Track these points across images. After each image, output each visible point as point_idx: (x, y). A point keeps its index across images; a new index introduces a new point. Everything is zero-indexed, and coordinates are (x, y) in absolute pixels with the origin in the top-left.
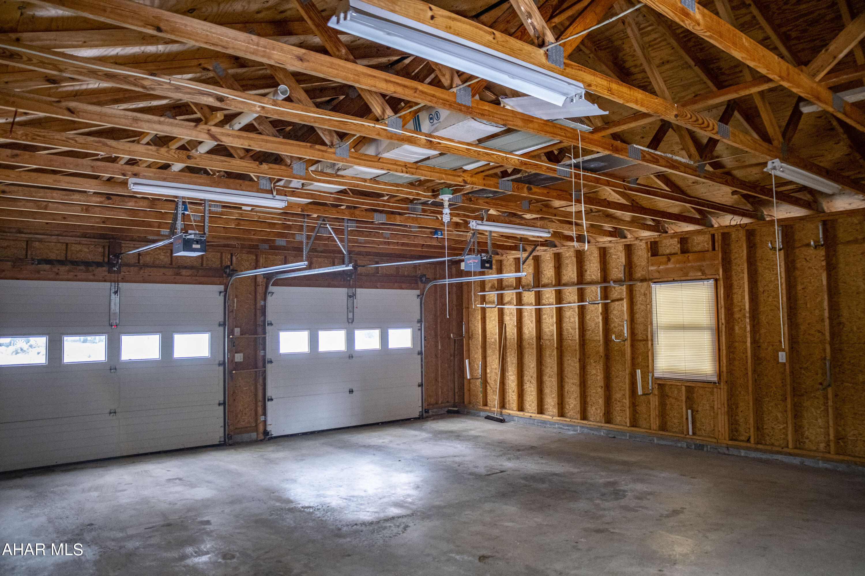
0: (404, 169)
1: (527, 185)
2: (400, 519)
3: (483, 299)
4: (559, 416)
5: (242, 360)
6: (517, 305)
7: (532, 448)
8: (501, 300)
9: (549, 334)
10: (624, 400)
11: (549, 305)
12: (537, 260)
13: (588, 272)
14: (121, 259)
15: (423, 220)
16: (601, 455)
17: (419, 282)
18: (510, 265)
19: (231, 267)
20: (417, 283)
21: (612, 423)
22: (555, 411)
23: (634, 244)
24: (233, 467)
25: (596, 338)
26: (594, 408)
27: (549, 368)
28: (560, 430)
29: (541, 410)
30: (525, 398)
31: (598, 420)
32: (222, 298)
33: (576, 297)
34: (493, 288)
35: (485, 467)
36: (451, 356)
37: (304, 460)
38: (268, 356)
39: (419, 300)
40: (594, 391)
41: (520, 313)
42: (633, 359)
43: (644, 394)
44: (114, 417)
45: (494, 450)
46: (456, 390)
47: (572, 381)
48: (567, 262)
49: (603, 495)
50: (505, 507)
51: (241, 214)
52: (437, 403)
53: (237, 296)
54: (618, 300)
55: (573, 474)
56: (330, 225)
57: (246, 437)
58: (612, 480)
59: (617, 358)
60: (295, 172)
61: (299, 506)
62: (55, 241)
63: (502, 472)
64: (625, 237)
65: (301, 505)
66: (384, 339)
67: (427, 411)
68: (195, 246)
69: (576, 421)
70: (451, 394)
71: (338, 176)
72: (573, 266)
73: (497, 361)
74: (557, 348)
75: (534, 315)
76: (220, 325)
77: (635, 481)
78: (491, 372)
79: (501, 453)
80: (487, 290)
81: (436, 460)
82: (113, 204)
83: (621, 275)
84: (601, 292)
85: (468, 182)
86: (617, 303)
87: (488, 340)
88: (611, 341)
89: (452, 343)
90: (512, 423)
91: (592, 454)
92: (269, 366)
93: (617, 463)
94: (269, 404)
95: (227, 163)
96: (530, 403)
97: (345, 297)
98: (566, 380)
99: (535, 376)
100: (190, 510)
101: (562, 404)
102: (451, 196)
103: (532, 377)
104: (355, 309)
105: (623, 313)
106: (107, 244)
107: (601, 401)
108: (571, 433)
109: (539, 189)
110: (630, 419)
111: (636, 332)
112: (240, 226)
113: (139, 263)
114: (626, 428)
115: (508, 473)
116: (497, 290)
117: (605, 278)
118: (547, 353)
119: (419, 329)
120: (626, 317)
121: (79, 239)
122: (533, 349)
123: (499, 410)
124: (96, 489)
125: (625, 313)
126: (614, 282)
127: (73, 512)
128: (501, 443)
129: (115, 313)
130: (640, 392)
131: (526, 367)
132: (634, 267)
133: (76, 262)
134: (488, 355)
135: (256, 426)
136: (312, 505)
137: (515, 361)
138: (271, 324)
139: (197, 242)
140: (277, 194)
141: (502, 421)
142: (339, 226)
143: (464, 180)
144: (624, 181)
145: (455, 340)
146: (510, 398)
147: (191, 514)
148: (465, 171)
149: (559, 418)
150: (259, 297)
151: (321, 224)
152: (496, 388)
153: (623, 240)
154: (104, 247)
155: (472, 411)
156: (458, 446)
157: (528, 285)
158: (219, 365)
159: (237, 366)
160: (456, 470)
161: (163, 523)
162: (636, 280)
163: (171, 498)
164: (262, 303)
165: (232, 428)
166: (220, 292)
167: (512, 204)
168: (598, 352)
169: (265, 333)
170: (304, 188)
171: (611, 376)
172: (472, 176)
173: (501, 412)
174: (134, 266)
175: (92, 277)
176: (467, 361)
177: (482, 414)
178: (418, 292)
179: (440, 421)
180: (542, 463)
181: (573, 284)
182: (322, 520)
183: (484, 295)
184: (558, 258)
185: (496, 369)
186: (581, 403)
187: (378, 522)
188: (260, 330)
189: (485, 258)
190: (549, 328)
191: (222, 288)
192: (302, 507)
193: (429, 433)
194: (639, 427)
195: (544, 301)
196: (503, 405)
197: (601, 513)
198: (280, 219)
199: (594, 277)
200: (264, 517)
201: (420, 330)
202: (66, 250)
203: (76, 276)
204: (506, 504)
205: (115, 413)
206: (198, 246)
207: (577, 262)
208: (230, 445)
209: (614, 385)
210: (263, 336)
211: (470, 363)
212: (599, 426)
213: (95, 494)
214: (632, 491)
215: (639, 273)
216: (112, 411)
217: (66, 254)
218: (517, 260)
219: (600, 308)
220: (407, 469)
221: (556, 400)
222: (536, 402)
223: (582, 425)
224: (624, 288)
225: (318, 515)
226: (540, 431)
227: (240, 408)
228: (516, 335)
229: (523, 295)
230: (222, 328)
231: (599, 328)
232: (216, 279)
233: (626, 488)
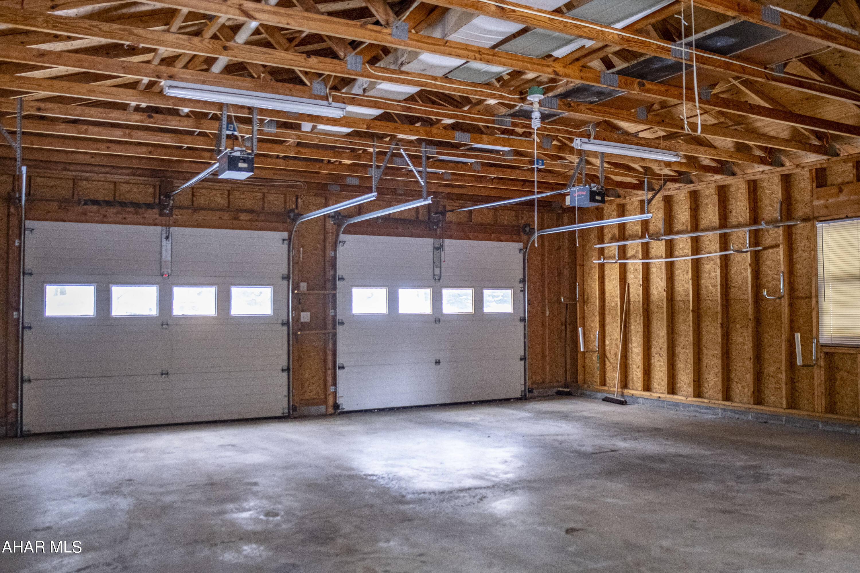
0: (478, 56)
1: (638, 80)
2: (477, 491)
3: (601, 252)
4: (694, 397)
5: (309, 320)
6: (643, 259)
7: (656, 430)
8: (623, 252)
9: (683, 293)
10: (780, 375)
11: (683, 256)
12: (668, 201)
13: (734, 214)
14: (173, 200)
15: (516, 142)
16: (746, 439)
17: (522, 234)
18: (635, 209)
19: (296, 211)
20: (519, 235)
21: (764, 405)
22: (691, 390)
23: (795, 174)
24: (294, 437)
25: (742, 297)
26: (739, 386)
27: (683, 337)
28: (696, 414)
29: (672, 390)
30: (653, 375)
31: (745, 401)
32: (285, 247)
33: (718, 245)
34: (613, 239)
35: (593, 446)
36: (562, 325)
37: (376, 433)
38: (339, 317)
39: (521, 255)
40: (741, 364)
41: (646, 268)
42: (792, 322)
43: (804, 366)
44: (167, 379)
45: (608, 431)
46: (568, 367)
47: (712, 352)
48: (706, 201)
49: (739, 477)
50: (609, 484)
51: (299, 137)
52: (543, 382)
53: (303, 246)
54: (772, 247)
55: (704, 456)
56: (405, 150)
57: (313, 409)
58: (754, 463)
59: (772, 321)
60: (349, 67)
61: (361, 474)
62: (103, 179)
63: (612, 451)
64: (782, 165)
65: (364, 473)
66: (479, 301)
67: (531, 391)
68: (241, 165)
69: (717, 402)
70: (561, 371)
71: (402, 73)
72: (714, 206)
73: (618, 329)
74: (693, 311)
75: (664, 271)
76: (283, 278)
77: (784, 465)
78: (611, 343)
79: (616, 433)
80: (606, 242)
81: (533, 437)
82: (155, 123)
83: (777, 215)
84: (750, 237)
85: (560, 73)
86: (771, 251)
87: (607, 304)
88: (763, 299)
89: (563, 311)
90: (636, 405)
91: (733, 438)
92: (340, 329)
93: (765, 447)
94: (340, 373)
95: (270, 56)
96: (659, 381)
97: (431, 249)
98: (705, 350)
99: (665, 346)
100: (238, 472)
101: (699, 381)
102: (542, 97)
103: (661, 349)
104: (443, 263)
105: (779, 263)
106: (158, 183)
107: (749, 377)
108: (711, 416)
109: (655, 85)
110: (787, 399)
111: (796, 286)
112: (301, 154)
113: (193, 205)
114: (781, 410)
115: (621, 452)
116: (618, 241)
117: (755, 219)
118: (681, 318)
119: (521, 291)
120: (782, 267)
121: (127, 177)
122: (663, 313)
123: (619, 390)
124: (142, 451)
125: (782, 262)
126: (767, 223)
127: (115, 469)
128: (618, 424)
129: (166, 262)
130: (799, 362)
131: (653, 336)
132: (793, 202)
133: (124, 203)
134: (607, 323)
135: (326, 398)
136: (376, 473)
137: (640, 329)
138: (342, 279)
139: (244, 160)
140: (333, 101)
141: (623, 403)
142: (416, 151)
143: (555, 71)
144: (766, 68)
145: (567, 305)
146: (634, 376)
147: (238, 476)
148: (556, 59)
149: (695, 399)
150: (328, 246)
151: (394, 149)
152: (617, 364)
153: (780, 169)
154: (154, 187)
155: (585, 392)
156: (564, 425)
157: (657, 233)
158: (283, 324)
159: (304, 326)
160: (556, 448)
161: (206, 482)
162: (797, 220)
163: (220, 461)
164: (332, 254)
165: (297, 398)
166: (284, 240)
167: (623, 112)
168: (746, 315)
169: (335, 288)
170: (366, 94)
171: (763, 344)
172: (565, 67)
173: (623, 393)
174: (187, 208)
175: (142, 220)
176: (580, 330)
177: (600, 395)
178: (520, 245)
179: (545, 402)
180: (666, 445)
181: (714, 229)
182: (385, 487)
183: (603, 249)
184: (695, 196)
185: (617, 339)
186: (723, 381)
187: (450, 492)
188: (329, 285)
189: (595, 189)
190: (683, 286)
191: (285, 235)
192: (365, 475)
193: (531, 412)
194: (799, 409)
195: (677, 253)
196: (625, 384)
197: (733, 494)
198: (344, 142)
199: (741, 219)
200: (319, 482)
201: (523, 291)
202: (115, 190)
203: (125, 218)
204: (611, 481)
205: (167, 374)
206: (245, 165)
207: (719, 200)
208: (295, 418)
209: (766, 356)
210: (334, 292)
211: (584, 334)
212: (746, 408)
213: (141, 455)
214: (778, 475)
215: (801, 211)
216: (164, 372)
217: (114, 194)
218: (642, 202)
219: (748, 258)
220: (496, 445)
221: (691, 376)
222: (666, 380)
223: (722, 407)
224: (780, 231)
225: (382, 483)
226: (671, 414)
227: (307, 376)
228: (641, 296)
229: (651, 246)
230: (285, 282)
231: (747, 283)
232: (279, 224)
233: (770, 472)
